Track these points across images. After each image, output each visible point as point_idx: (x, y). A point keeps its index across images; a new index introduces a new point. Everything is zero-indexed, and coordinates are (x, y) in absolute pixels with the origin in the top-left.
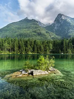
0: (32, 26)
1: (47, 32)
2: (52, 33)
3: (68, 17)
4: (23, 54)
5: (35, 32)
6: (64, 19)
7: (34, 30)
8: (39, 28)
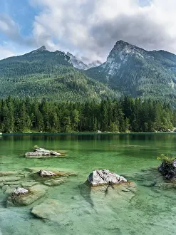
0: (56, 67)
1: (89, 82)
2: (103, 84)
3: (140, 49)
4: (9, 132)
5: (62, 81)
6: (129, 54)
7: (59, 77)
8: (72, 73)
